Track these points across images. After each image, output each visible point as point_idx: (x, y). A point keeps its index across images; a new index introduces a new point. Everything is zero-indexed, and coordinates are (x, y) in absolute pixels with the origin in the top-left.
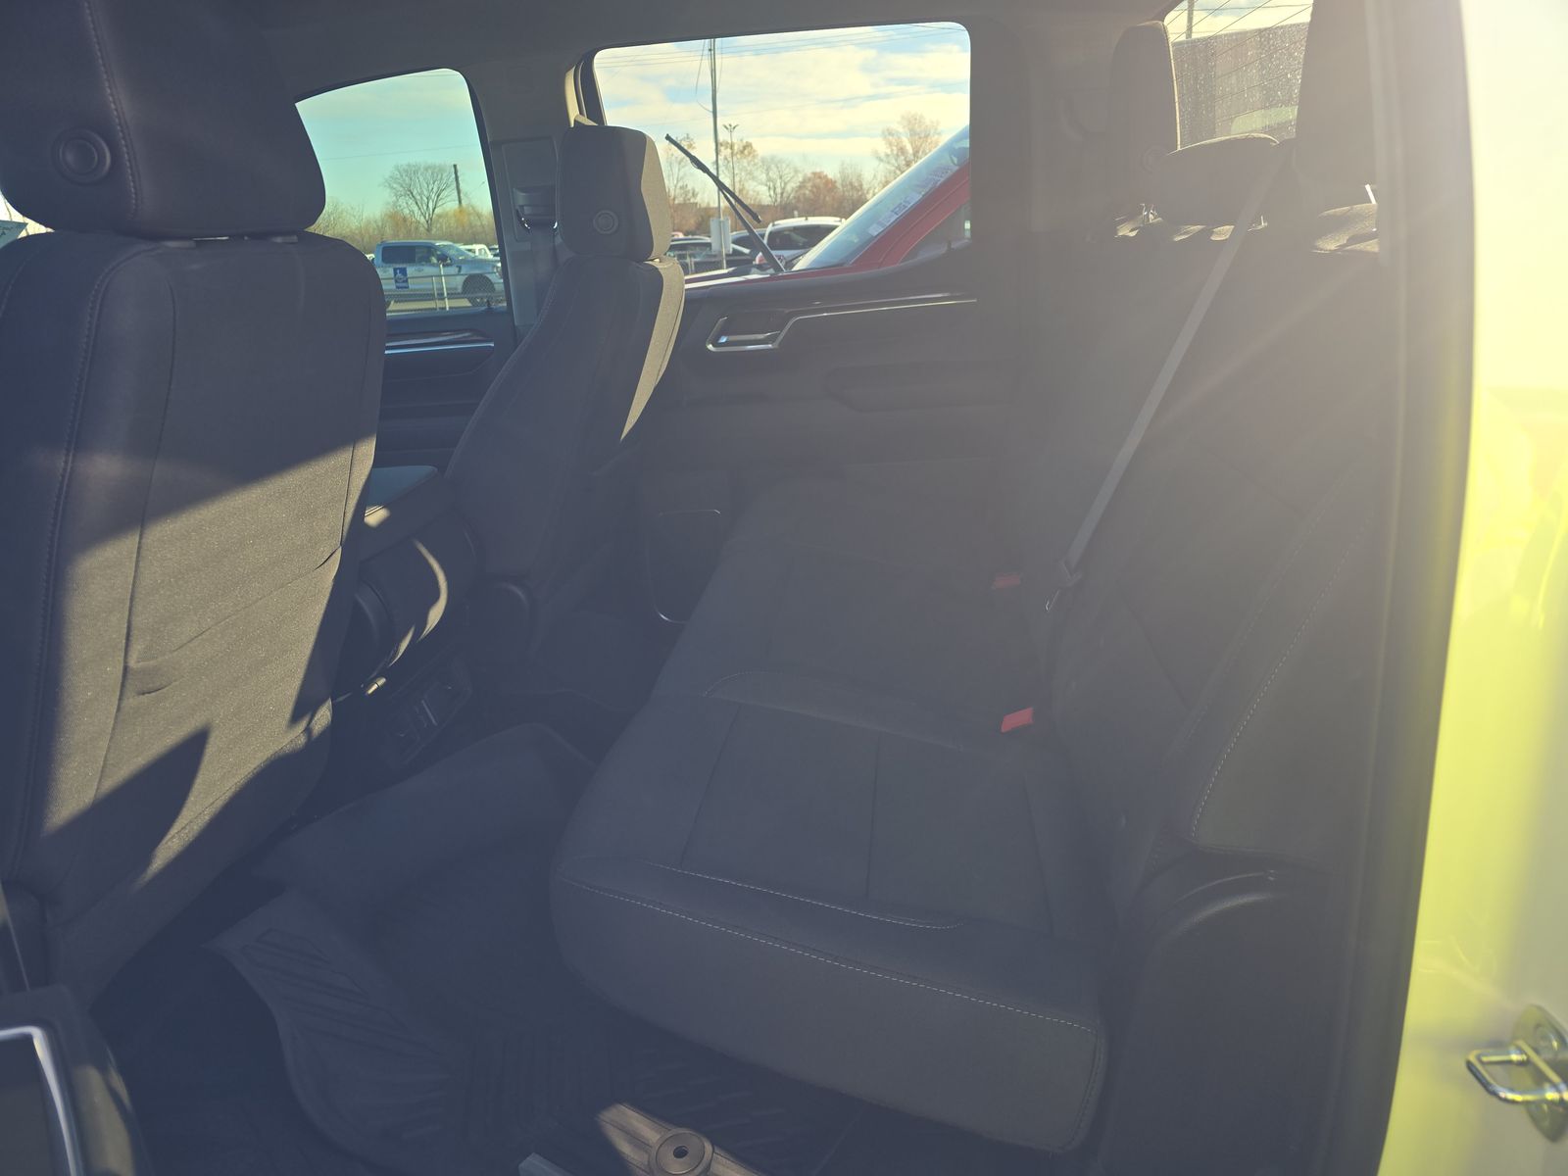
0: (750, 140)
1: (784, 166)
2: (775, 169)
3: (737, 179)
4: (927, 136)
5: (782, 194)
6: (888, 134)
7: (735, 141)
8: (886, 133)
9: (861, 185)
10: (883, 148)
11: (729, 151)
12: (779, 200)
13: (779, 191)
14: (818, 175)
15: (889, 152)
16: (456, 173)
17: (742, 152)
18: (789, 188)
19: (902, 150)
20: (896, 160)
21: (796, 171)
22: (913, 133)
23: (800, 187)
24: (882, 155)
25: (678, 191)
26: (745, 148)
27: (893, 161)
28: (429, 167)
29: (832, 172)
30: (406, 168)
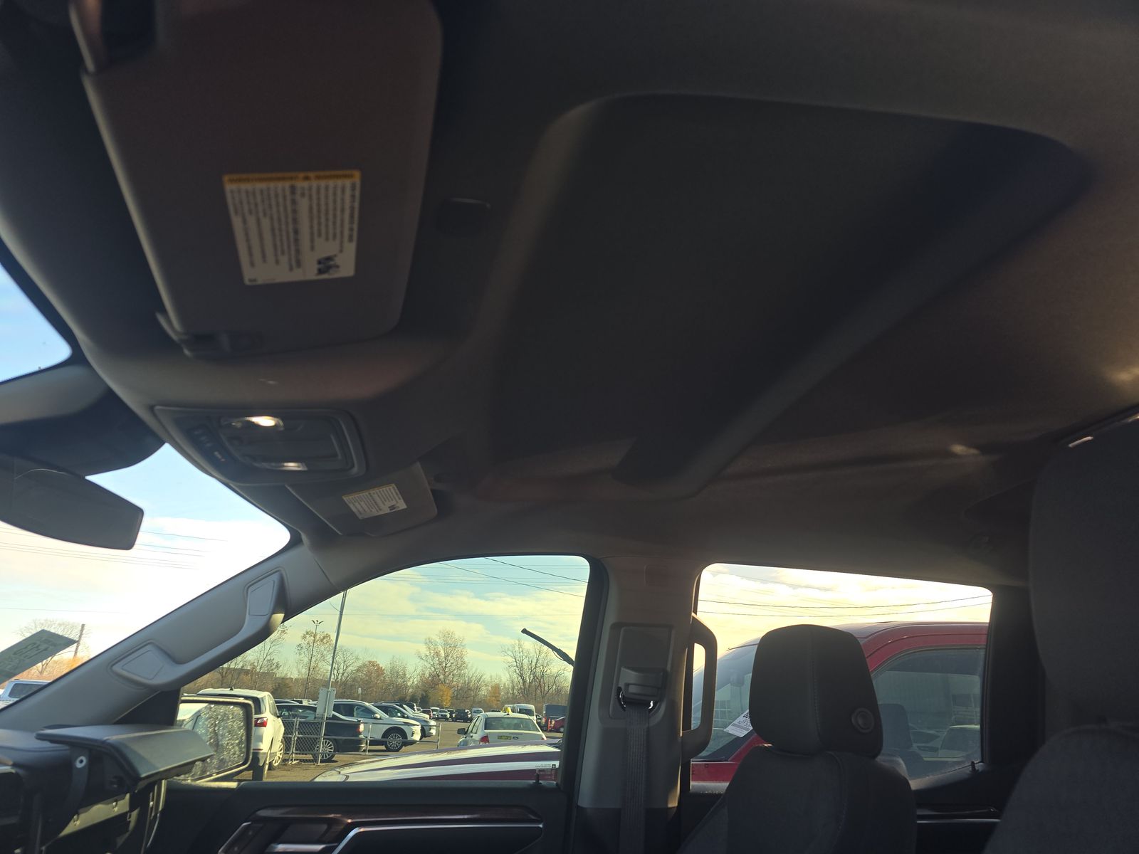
0: (329, 633)
1: (349, 654)
2: (341, 656)
3: (314, 659)
4: (455, 647)
5: (343, 674)
6: (429, 642)
7: (318, 632)
8: (428, 641)
9: (405, 675)
10: (424, 650)
11: (312, 638)
12: (340, 678)
13: (341, 671)
14: (372, 664)
15: (428, 653)
16: (82, 630)
17: (322, 640)
18: (349, 670)
19: (437, 654)
20: (432, 660)
21: (357, 659)
22: (446, 644)
23: (358, 670)
24: (423, 656)
25: (265, 662)
26: (324, 638)
27: (430, 660)
28: (63, 624)
29: (384, 663)
30: (43, 621)
